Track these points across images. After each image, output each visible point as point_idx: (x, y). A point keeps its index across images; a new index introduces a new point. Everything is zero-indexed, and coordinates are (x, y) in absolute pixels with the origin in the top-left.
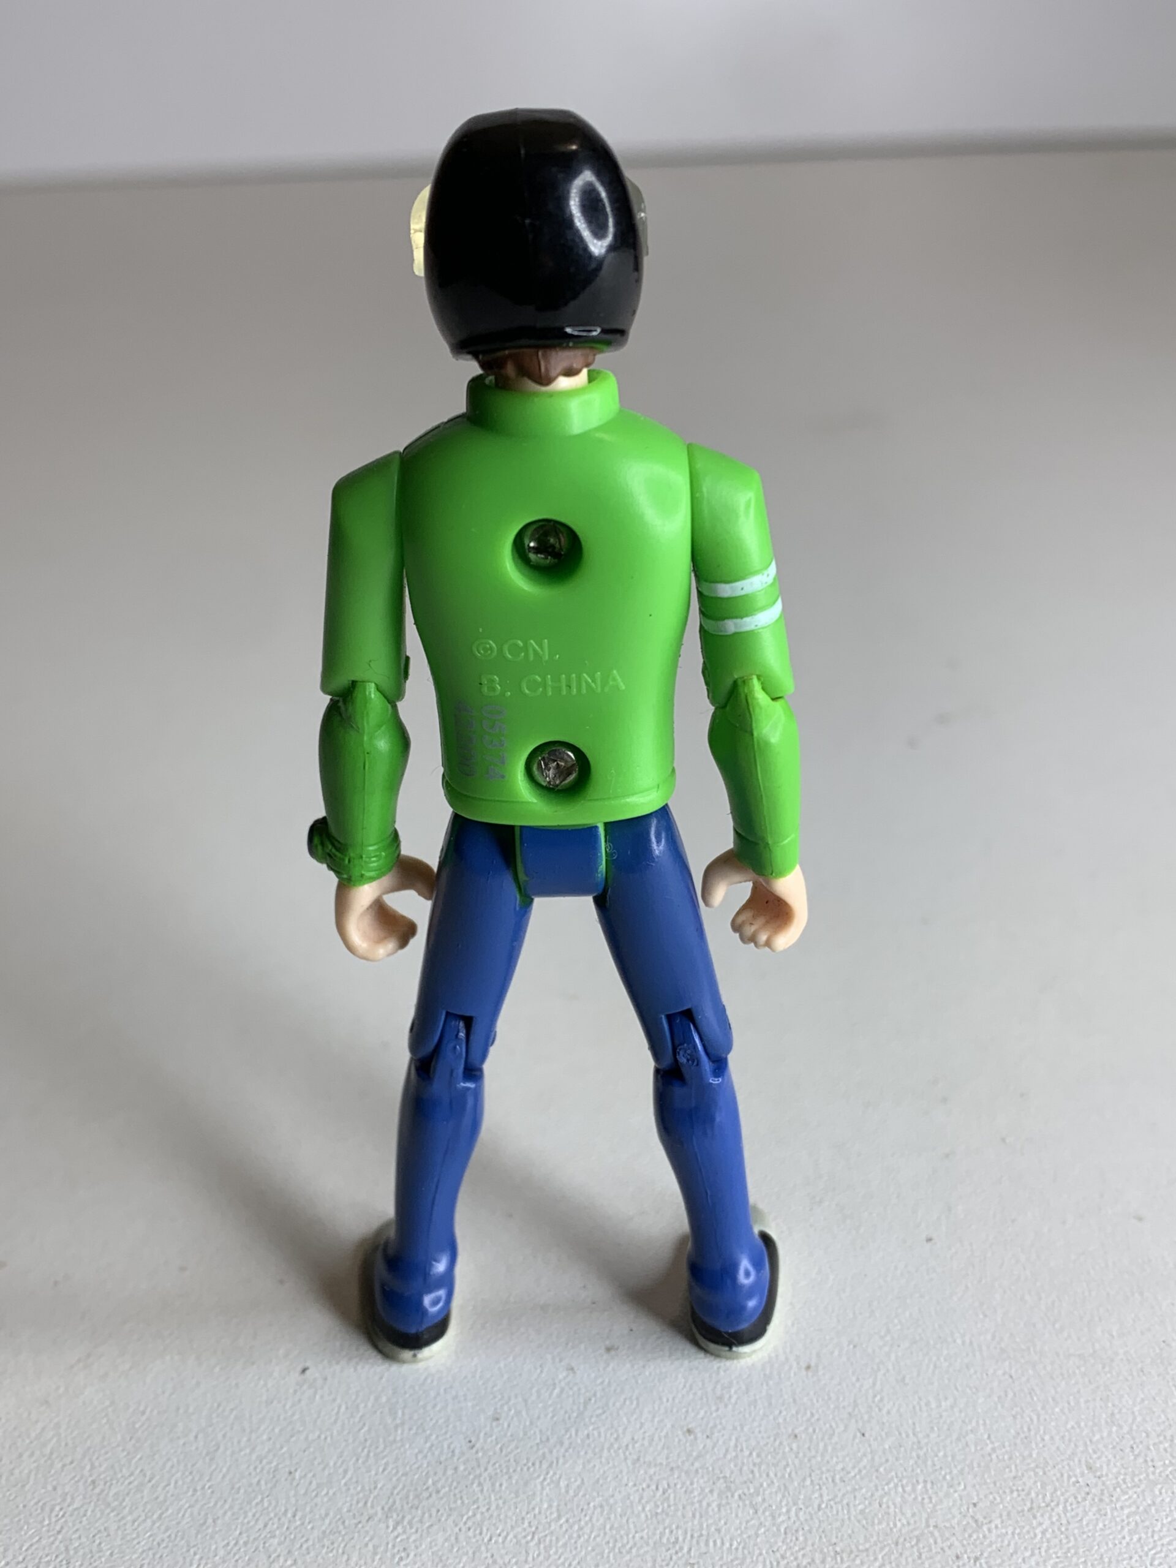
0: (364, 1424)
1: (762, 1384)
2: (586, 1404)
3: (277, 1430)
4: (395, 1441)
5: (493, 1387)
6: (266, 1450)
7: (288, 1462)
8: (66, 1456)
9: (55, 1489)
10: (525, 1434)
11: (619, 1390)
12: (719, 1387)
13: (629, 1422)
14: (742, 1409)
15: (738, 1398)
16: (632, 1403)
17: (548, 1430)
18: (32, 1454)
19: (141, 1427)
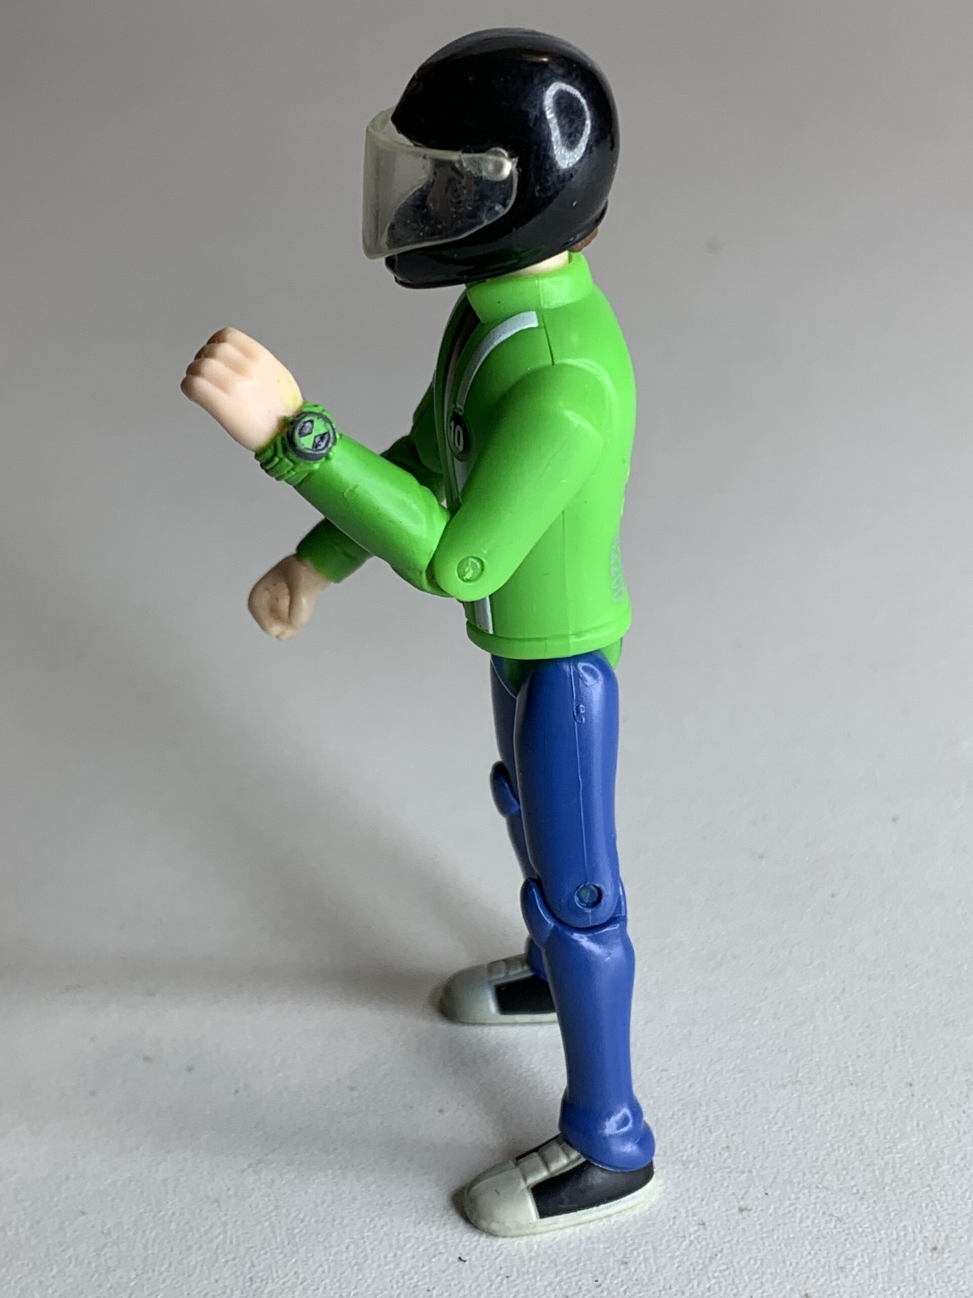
0: (501, 1253)
1: (885, 1261)
2: (711, 1259)
3: (421, 1249)
4: (528, 1272)
5: (625, 1233)
6: (409, 1266)
7: (427, 1280)
8: (229, 1252)
9: (217, 1281)
10: (650, 1280)
11: (745, 1249)
12: (843, 1258)
13: (750, 1280)
14: (862, 1281)
15: (860, 1271)
16: (755, 1263)
17: (671, 1278)
18: (200, 1248)
19: (298, 1233)
